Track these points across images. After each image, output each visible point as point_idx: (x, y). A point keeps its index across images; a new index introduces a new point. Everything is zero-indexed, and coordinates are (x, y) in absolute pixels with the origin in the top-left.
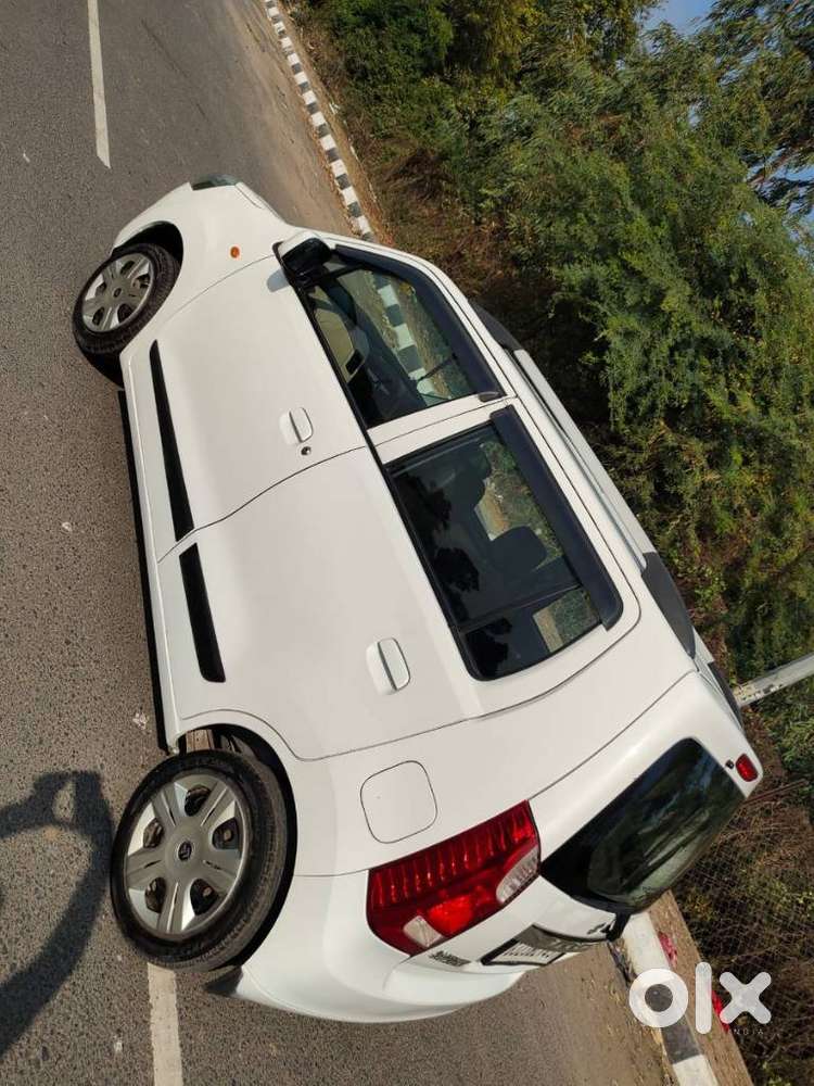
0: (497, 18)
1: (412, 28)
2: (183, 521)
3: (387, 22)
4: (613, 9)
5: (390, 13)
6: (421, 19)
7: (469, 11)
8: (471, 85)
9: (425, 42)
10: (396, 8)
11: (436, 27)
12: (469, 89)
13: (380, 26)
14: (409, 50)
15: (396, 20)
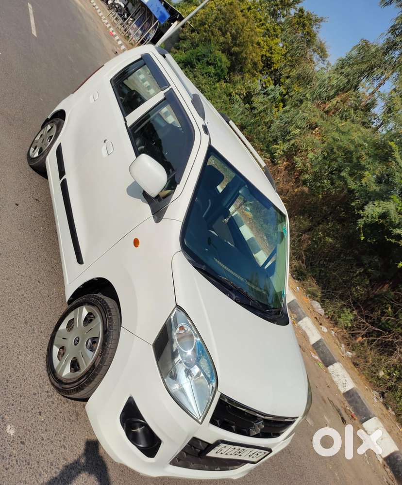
0: (247, 47)
1: (208, 64)
3: (195, 64)
4: (302, 28)
5: (196, 59)
6: (212, 59)
7: (233, 47)
8: (240, 80)
9: (216, 68)
10: (199, 56)
11: (220, 60)
12: (240, 82)
13: (193, 66)
14: (209, 74)
15: (200, 62)
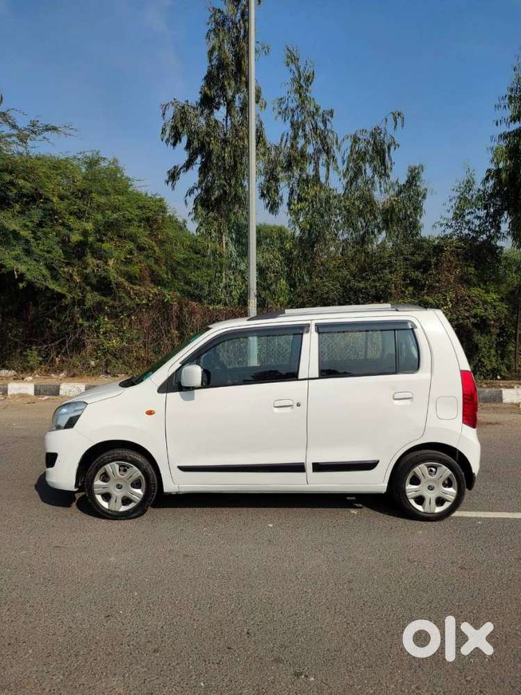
2: (299, 468)
